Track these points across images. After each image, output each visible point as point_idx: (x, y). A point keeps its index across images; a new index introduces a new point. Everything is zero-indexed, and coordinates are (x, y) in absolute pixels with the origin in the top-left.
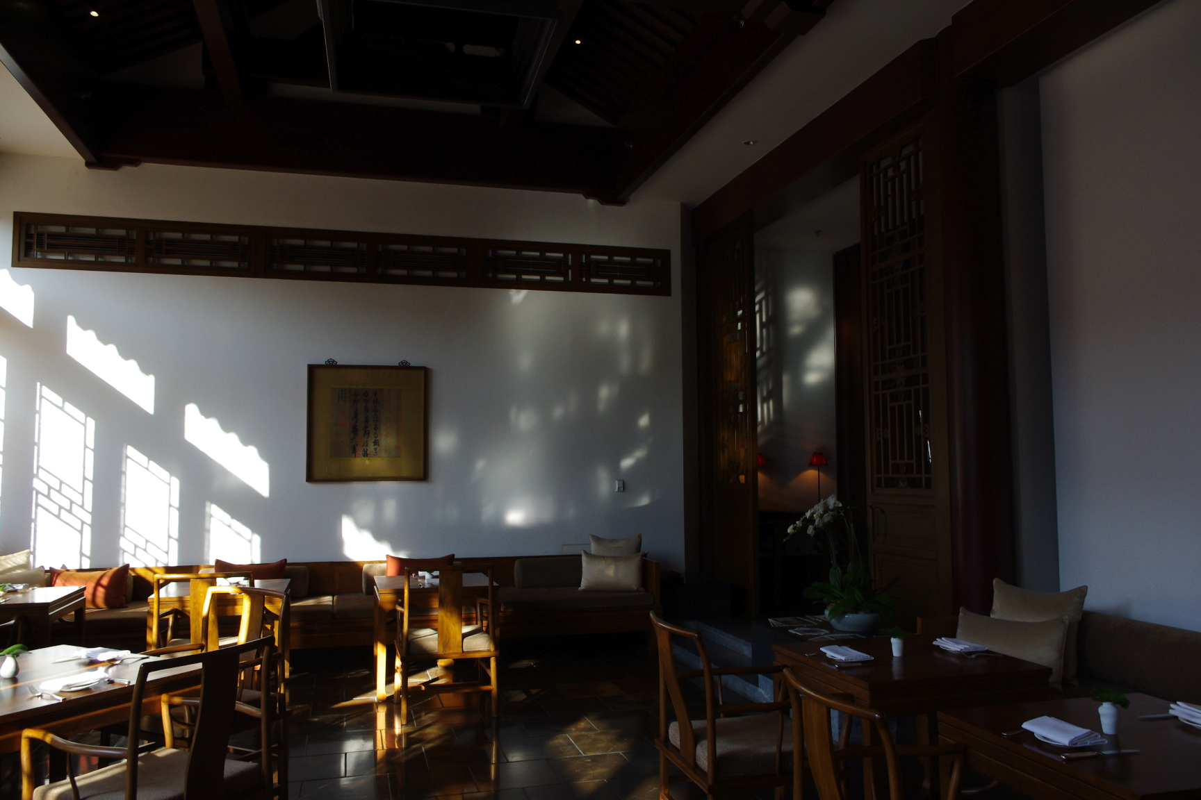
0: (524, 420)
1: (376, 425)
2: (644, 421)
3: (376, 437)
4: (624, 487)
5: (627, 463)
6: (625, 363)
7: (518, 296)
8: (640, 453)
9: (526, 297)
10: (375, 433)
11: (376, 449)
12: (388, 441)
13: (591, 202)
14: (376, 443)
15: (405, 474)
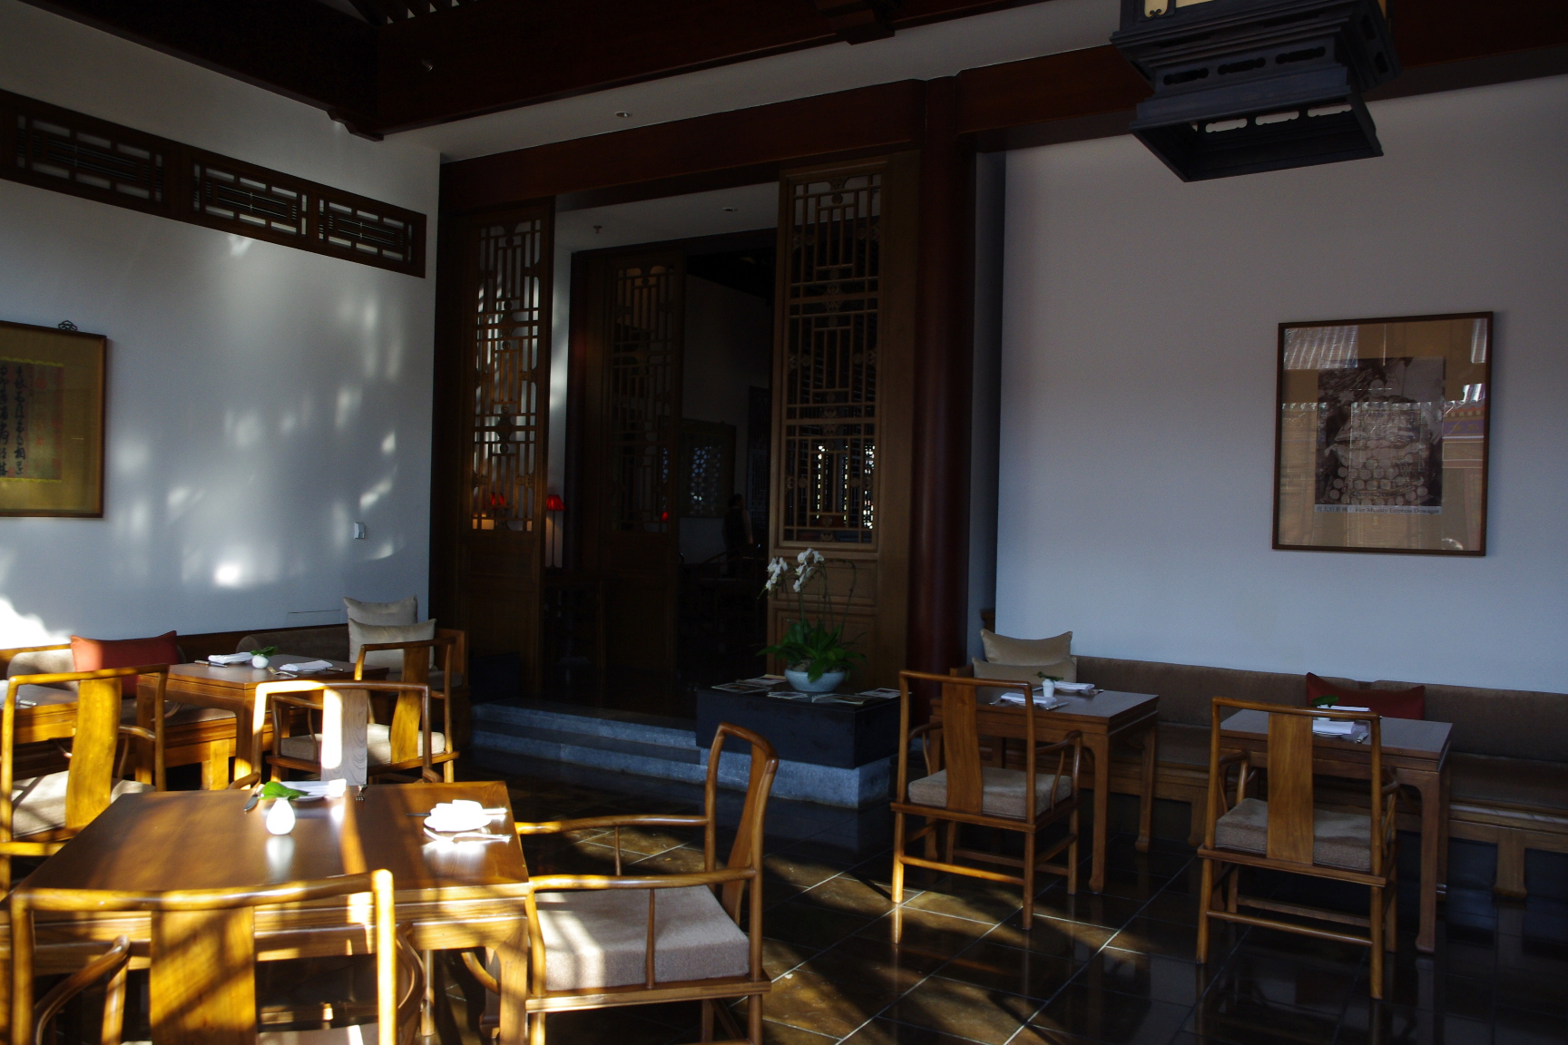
0: (245, 431)
1: (20, 423)
2: (389, 444)
3: (20, 444)
4: (365, 534)
5: (368, 499)
6: (370, 363)
7: (241, 245)
8: (383, 487)
9: (251, 247)
10: (19, 437)
11: (19, 464)
12: (40, 450)
13: (338, 126)
14: (20, 453)
15: (69, 507)
